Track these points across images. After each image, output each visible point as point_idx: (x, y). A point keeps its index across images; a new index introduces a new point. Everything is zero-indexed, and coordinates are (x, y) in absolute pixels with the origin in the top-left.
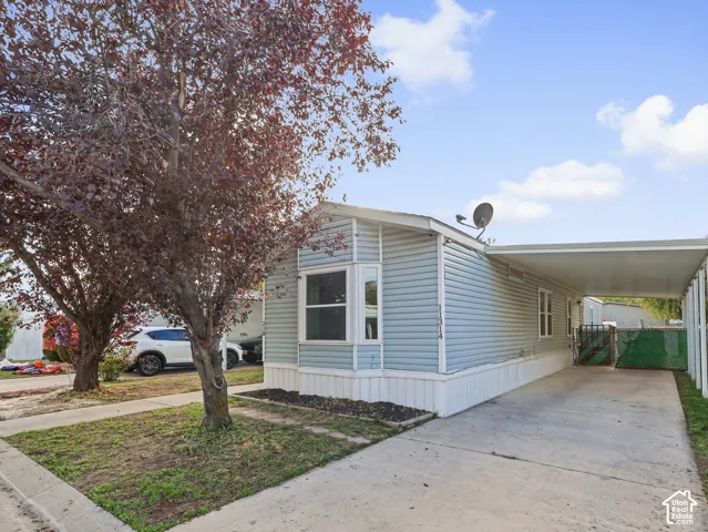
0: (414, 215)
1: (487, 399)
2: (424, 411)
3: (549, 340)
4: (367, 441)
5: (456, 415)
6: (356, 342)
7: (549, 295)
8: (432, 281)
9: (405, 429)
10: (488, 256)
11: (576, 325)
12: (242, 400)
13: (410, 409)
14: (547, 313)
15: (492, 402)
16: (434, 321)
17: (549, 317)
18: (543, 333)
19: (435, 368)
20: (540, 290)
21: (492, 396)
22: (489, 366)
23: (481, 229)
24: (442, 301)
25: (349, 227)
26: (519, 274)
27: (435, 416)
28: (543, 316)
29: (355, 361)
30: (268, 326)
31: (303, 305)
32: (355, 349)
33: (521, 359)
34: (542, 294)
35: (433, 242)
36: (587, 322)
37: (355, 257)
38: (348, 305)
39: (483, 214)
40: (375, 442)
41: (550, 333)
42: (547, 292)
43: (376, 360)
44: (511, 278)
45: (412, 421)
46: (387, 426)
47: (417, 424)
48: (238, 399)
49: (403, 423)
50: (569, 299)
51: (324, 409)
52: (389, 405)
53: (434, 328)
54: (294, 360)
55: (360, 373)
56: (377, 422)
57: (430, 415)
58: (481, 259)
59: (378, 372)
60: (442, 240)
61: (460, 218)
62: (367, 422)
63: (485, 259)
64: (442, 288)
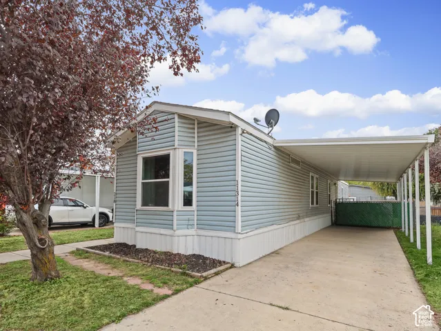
0: (218, 111)
1: (273, 250)
2: (224, 262)
3: (317, 208)
4: (170, 292)
5: (248, 264)
6: (176, 209)
7: (317, 178)
8: (232, 163)
9: (206, 278)
10: (275, 147)
11: (333, 199)
12: (89, 252)
13: (214, 260)
14: (315, 191)
15: (276, 253)
16: (233, 193)
17: (317, 193)
18: (313, 203)
19: (232, 228)
20: (311, 174)
21: (276, 249)
22: (275, 227)
23: (271, 128)
24: (239, 178)
25: (172, 121)
26: (297, 162)
27: (233, 266)
28: (313, 192)
29: (175, 222)
30: (118, 196)
31: (140, 180)
32: (175, 213)
33: (298, 221)
34: (312, 177)
35: (233, 133)
36: (340, 196)
37: (176, 143)
38: (171, 180)
39: (272, 117)
40: (177, 292)
41: (317, 203)
42: (315, 176)
43: (191, 222)
44: (292, 165)
45: (213, 271)
46: (192, 277)
47: (217, 274)
48: (87, 252)
49: (205, 274)
50: (329, 181)
51: (148, 261)
52: (199, 257)
53: (233, 198)
54: (132, 221)
55: (178, 232)
56: (184, 274)
57: (229, 265)
58: (270, 149)
59: (192, 231)
60: (240, 131)
61: (256, 120)
62: (176, 272)
63: (273, 149)
64: (239, 168)
